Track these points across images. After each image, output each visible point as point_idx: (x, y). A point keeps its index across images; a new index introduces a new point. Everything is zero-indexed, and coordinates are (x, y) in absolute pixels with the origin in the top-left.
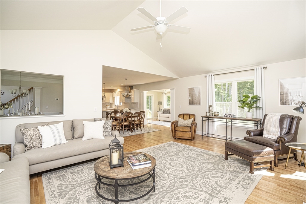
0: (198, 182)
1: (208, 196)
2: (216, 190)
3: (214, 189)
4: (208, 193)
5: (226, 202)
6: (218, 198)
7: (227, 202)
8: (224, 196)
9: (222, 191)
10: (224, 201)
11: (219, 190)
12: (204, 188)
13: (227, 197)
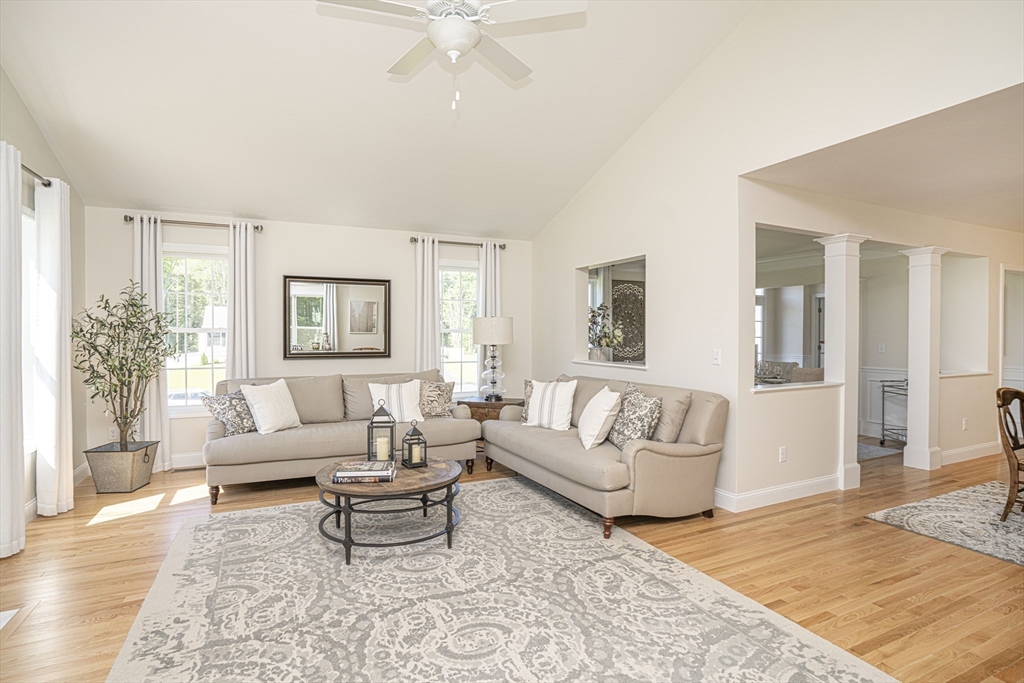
0: (304, 647)
1: (226, 636)
2: (220, 668)
3: (227, 666)
4: (234, 641)
5: (161, 656)
6: (195, 650)
7: (158, 659)
8: (180, 668)
9: (196, 676)
10: (169, 656)
11: (210, 672)
12: (262, 646)
13: (167, 673)
